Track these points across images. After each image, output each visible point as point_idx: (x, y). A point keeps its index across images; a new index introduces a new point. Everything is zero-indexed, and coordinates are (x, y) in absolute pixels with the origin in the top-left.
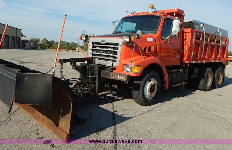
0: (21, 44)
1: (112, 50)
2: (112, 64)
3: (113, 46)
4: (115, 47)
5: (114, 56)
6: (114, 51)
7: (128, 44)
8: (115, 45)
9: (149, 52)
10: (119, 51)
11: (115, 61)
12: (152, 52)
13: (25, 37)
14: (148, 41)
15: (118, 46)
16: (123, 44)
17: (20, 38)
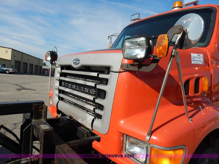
0: (42, 71)
1: (93, 84)
2: (91, 122)
3: (95, 74)
4: (101, 76)
5: (97, 101)
6: (99, 87)
7: (140, 66)
8: (103, 72)
9: (195, 93)
10: (110, 89)
11: (99, 117)
12: (204, 92)
13: (47, 66)
14: (193, 62)
15: (108, 73)
16: (124, 69)
17: (41, 67)
